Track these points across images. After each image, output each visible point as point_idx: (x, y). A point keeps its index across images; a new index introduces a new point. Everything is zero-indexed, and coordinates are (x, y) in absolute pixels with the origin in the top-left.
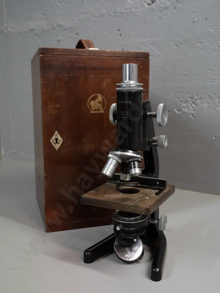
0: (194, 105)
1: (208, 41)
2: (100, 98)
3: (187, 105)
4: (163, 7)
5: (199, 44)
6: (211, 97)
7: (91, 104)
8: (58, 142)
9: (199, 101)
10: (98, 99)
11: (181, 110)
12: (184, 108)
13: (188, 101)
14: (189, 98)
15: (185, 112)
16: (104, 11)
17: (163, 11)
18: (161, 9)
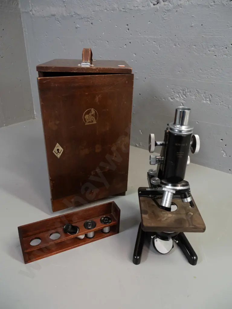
0: (184, 96)
1: (202, 45)
2: (93, 111)
3: (179, 95)
4: (166, 9)
5: (194, 46)
6: (198, 92)
7: (85, 118)
8: (60, 152)
9: (188, 93)
10: (91, 113)
11: (174, 98)
12: (176, 98)
13: (180, 93)
14: (181, 90)
15: (177, 101)
16: (116, 6)
17: (166, 13)
18: (164, 10)
